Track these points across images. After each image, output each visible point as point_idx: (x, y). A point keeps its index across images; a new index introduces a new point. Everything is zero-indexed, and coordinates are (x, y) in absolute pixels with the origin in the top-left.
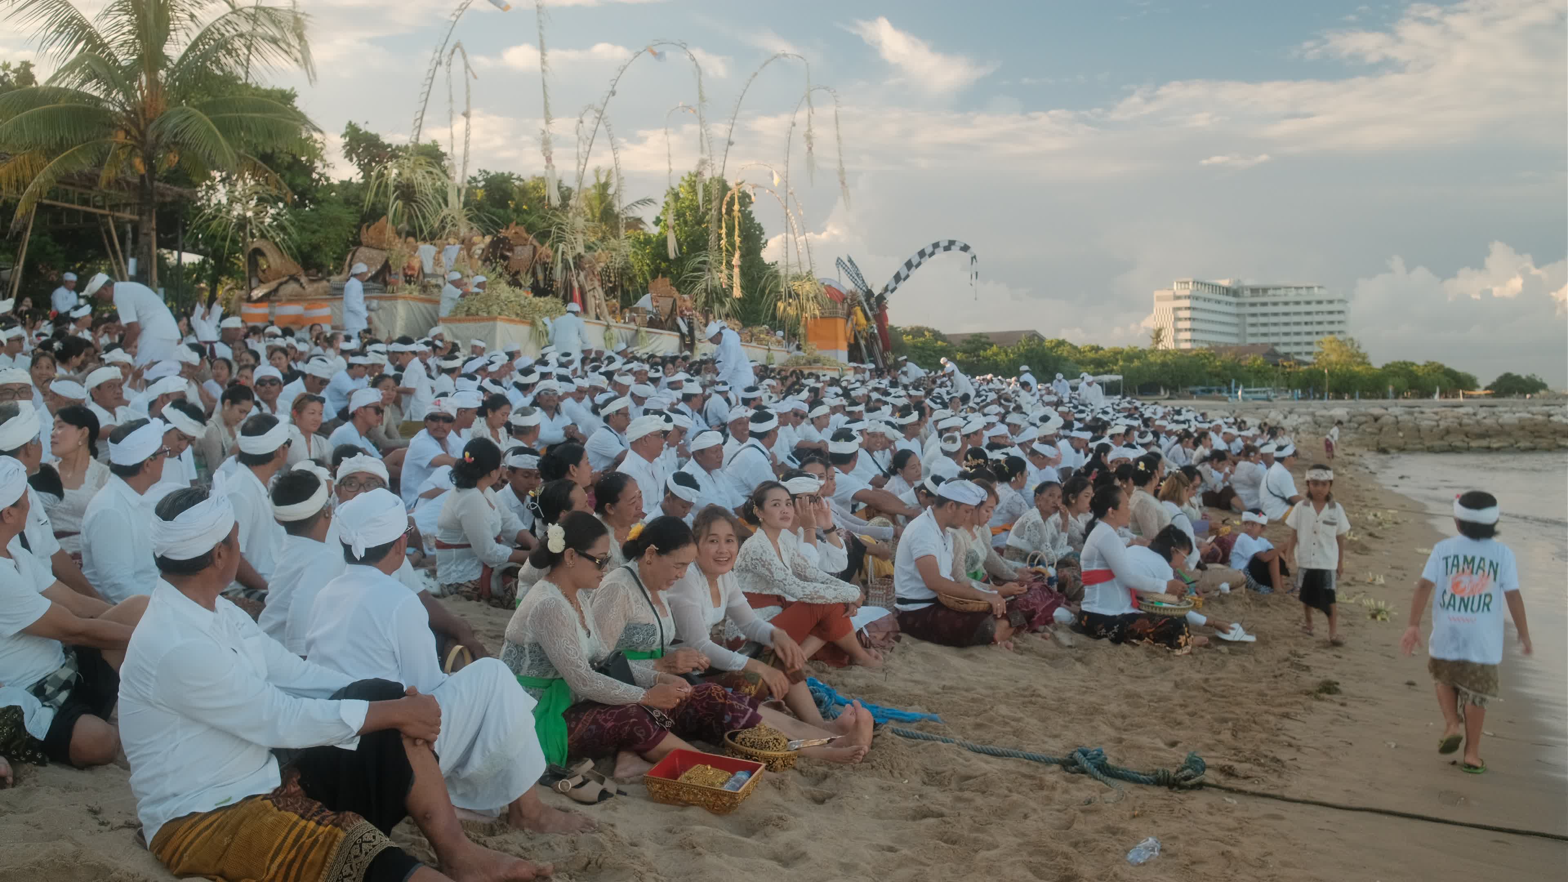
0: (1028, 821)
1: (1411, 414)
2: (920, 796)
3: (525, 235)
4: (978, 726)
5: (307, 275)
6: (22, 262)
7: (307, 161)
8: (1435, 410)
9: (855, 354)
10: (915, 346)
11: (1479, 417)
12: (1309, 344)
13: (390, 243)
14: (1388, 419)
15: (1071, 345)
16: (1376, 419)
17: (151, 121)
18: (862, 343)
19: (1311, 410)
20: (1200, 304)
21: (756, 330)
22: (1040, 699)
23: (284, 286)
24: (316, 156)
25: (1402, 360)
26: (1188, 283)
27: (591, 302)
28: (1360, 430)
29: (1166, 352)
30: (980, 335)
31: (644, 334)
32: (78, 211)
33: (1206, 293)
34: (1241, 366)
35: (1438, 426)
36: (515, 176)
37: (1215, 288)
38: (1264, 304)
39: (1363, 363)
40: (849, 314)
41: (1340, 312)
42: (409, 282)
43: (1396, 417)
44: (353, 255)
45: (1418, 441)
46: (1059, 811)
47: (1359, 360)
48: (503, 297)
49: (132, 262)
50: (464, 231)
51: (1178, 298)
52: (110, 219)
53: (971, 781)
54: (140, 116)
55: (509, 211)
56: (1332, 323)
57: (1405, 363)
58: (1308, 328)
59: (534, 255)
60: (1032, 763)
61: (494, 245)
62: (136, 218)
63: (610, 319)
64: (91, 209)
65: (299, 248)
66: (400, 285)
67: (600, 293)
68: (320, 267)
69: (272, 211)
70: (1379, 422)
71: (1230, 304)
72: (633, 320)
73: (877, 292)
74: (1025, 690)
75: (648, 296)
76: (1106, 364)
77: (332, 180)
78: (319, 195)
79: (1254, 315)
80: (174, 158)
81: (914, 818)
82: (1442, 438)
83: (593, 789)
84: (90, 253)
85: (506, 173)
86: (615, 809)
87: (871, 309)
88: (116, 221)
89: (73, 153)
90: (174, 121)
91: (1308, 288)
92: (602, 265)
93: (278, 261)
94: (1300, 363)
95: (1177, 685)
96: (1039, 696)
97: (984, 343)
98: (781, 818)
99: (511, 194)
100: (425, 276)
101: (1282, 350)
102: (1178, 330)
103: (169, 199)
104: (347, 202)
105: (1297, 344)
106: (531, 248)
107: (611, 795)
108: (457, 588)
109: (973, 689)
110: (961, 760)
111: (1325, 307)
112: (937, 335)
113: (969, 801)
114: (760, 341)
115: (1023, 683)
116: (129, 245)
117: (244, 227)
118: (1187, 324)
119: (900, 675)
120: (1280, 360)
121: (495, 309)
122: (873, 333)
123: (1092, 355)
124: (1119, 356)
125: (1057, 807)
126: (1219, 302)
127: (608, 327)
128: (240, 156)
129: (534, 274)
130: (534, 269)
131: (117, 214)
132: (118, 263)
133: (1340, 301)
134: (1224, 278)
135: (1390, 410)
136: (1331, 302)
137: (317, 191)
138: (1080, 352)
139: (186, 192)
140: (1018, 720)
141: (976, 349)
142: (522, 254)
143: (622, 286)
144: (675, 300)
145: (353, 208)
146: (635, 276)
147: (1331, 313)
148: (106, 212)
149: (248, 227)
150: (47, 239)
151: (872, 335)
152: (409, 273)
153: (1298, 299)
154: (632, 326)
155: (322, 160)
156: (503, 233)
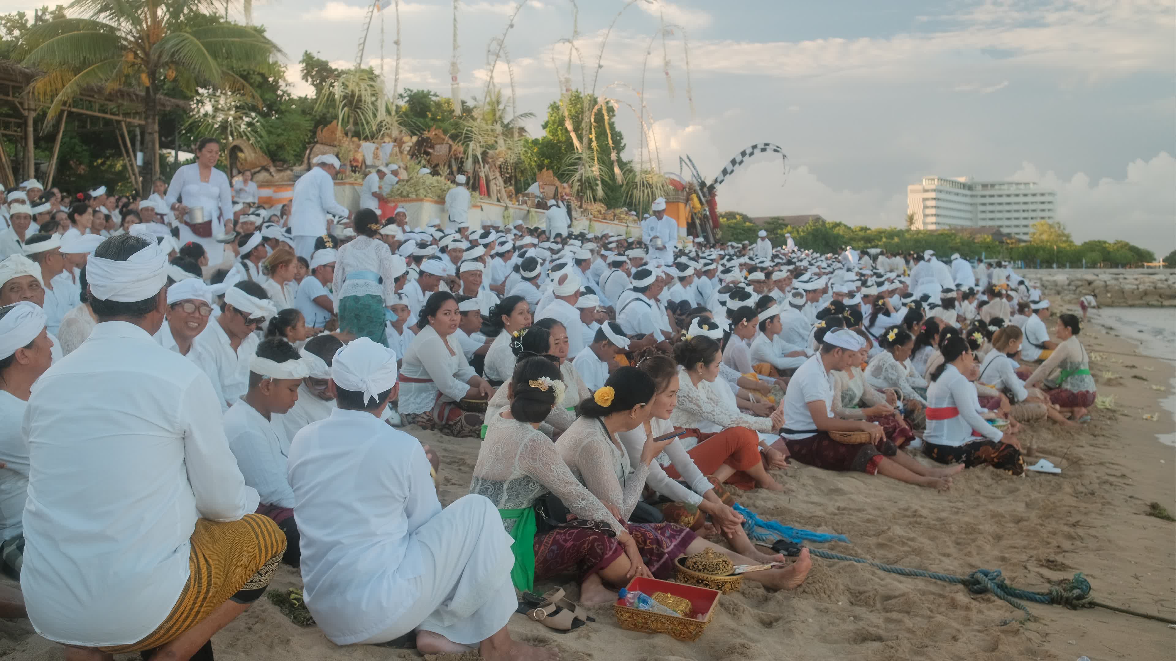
0: (959, 644)
1: (1117, 279)
2: (855, 617)
3: (443, 136)
4: (880, 546)
5: (275, 166)
6: (56, 157)
7: (273, 81)
8: (1136, 276)
9: (691, 230)
10: (729, 226)
11: (1170, 282)
12: (1026, 226)
13: (340, 141)
14: (1099, 283)
15: (845, 226)
16: (1090, 283)
17: (154, 44)
18: (698, 222)
19: (1039, 276)
20: (942, 196)
21: (618, 211)
22: (923, 520)
23: (257, 175)
24: (280, 77)
25: (1096, 240)
26: (934, 180)
27: (493, 188)
28: (1078, 292)
29: (918, 232)
30: (778, 219)
31: (533, 213)
32: (98, 118)
33: (948, 187)
34: (974, 243)
35: (1138, 289)
36: (432, 93)
37: (954, 183)
38: (992, 196)
39: (1067, 241)
40: (688, 200)
41: (1049, 202)
42: (354, 171)
43: (1105, 282)
44: (311, 150)
45: (1123, 300)
46: (979, 631)
47: (1064, 239)
48: (428, 183)
49: (140, 155)
50: (395, 133)
51: (926, 191)
52: (123, 124)
53: (893, 601)
54: (146, 41)
55: (428, 120)
56: (1043, 210)
57: (1099, 242)
58: (1025, 215)
59: (450, 151)
60: (939, 582)
61: (419, 143)
62: (143, 122)
63: (508, 201)
64: (108, 116)
65: (268, 147)
66: (348, 173)
67: (500, 181)
68: (284, 161)
69: (247, 119)
70: (1093, 285)
71: (966, 196)
72: (525, 202)
73: (708, 183)
74: (906, 510)
75: (536, 185)
76: (873, 240)
77: (292, 96)
78: (283, 107)
79: (984, 204)
80: (172, 74)
81: (855, 641)
82: (1141, 298)
83: (565, 618)
84: (109, 152)
85: (426, 91)
86: (588, 638)
87: (704, 196)
88: (129, 125)
89: (93, 70)
90: (171, 43)
91: (1025, 184)
92: (502, 160)
93: (253, 155)
94: (1020, 241)
95: (1027, 505)
96: (921, 516)
97: (781, 224)
98: (743, 646)
99: (429, 107)
100: (366, 167)
101: (1005, 231)
102: (926, 216)
103: (168, 109)
104: (304, 113)
105: (1017, 226)
106: (448, 146)
107: (583, 623)
108: (414, 418)
109: (864, 510)
110: (877, 580)
111: (1039, 199)
112: (745, 218)
113: (899, 622)
114: (620, 220)
115: (902, 504)
116: (138, 144)
117: (226, 128)
118: (933, 211)
119: (800, 497)
120: (1004, 239)
121: (422, 192)
122: (705, 214)
123: (862, 234)
124: (883, 235)
125: (976, 627)
126: (957, 194)
127: (506, 208)
128: (223, 72)
129: (450, 167)
130: (450, 162)
131: (128, 120)
132: (130, 160)
133: (1050, 194)
134: (961, 176)
135: (1100, 276)
136: (1042, 195)
137: (281, 103)
138: (853, 231)
139: (181, 103)
140: (913, 540)
141: (775, 229)
142: (441, 151)
143: (516, 177)
144: (557, 188)
145: (308, 117)
146: (525, 169)
147: (1043, 203)
148: (120, 118)
149: (229, 129)
150: (76, 140)
151: (705, 216)
152: (355, 164)
153: (1017, 192)
154: (525, 207)
155: (285, 80)
156: (426, 134)
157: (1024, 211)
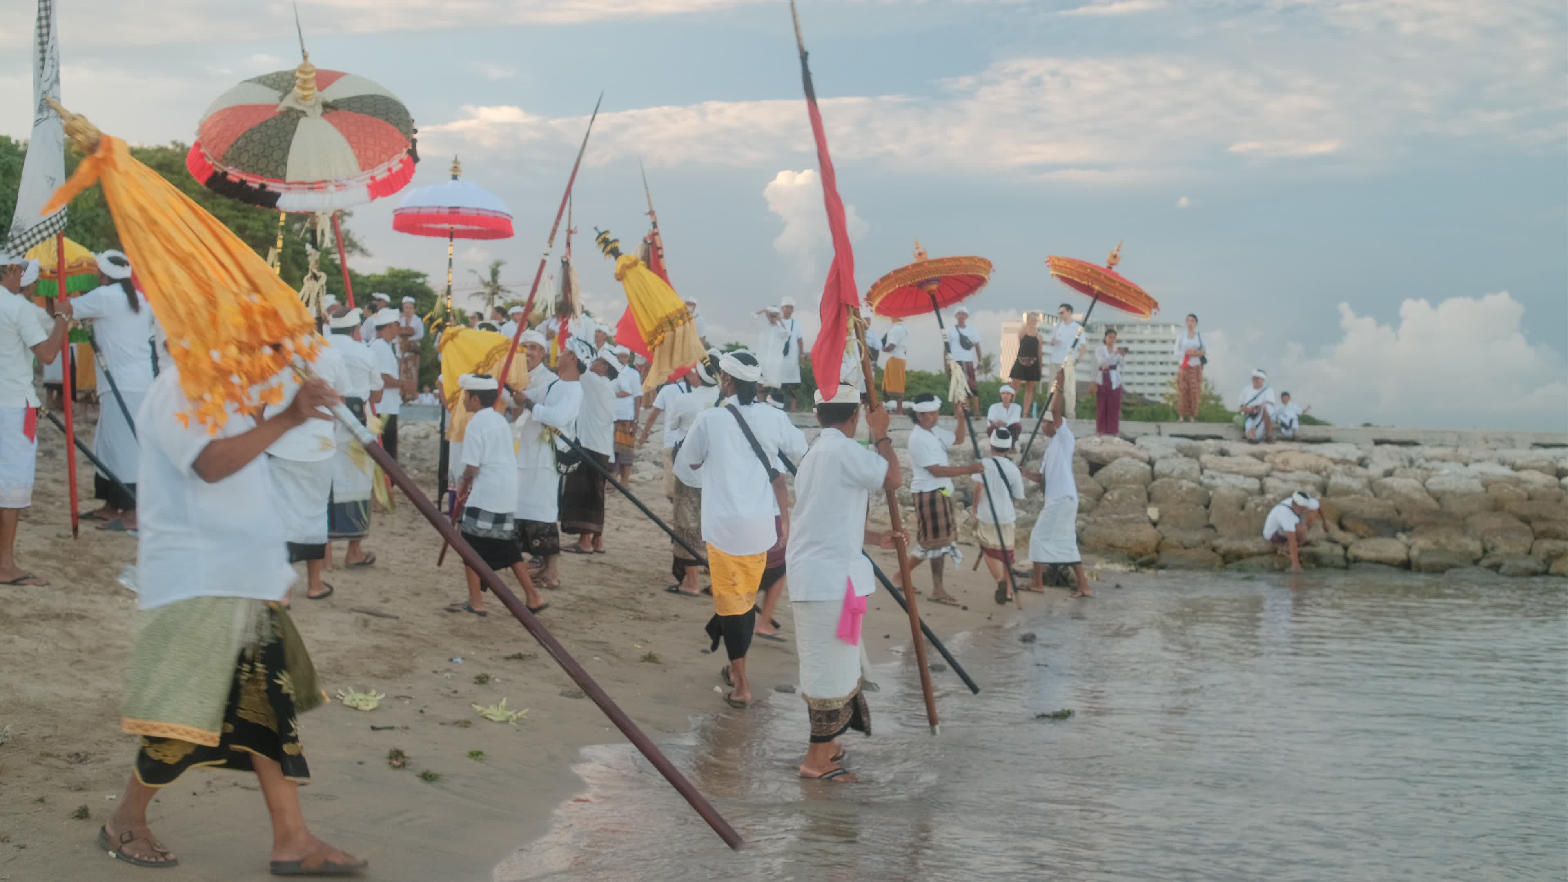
101: (1136, 390)
157: (1161, 363)
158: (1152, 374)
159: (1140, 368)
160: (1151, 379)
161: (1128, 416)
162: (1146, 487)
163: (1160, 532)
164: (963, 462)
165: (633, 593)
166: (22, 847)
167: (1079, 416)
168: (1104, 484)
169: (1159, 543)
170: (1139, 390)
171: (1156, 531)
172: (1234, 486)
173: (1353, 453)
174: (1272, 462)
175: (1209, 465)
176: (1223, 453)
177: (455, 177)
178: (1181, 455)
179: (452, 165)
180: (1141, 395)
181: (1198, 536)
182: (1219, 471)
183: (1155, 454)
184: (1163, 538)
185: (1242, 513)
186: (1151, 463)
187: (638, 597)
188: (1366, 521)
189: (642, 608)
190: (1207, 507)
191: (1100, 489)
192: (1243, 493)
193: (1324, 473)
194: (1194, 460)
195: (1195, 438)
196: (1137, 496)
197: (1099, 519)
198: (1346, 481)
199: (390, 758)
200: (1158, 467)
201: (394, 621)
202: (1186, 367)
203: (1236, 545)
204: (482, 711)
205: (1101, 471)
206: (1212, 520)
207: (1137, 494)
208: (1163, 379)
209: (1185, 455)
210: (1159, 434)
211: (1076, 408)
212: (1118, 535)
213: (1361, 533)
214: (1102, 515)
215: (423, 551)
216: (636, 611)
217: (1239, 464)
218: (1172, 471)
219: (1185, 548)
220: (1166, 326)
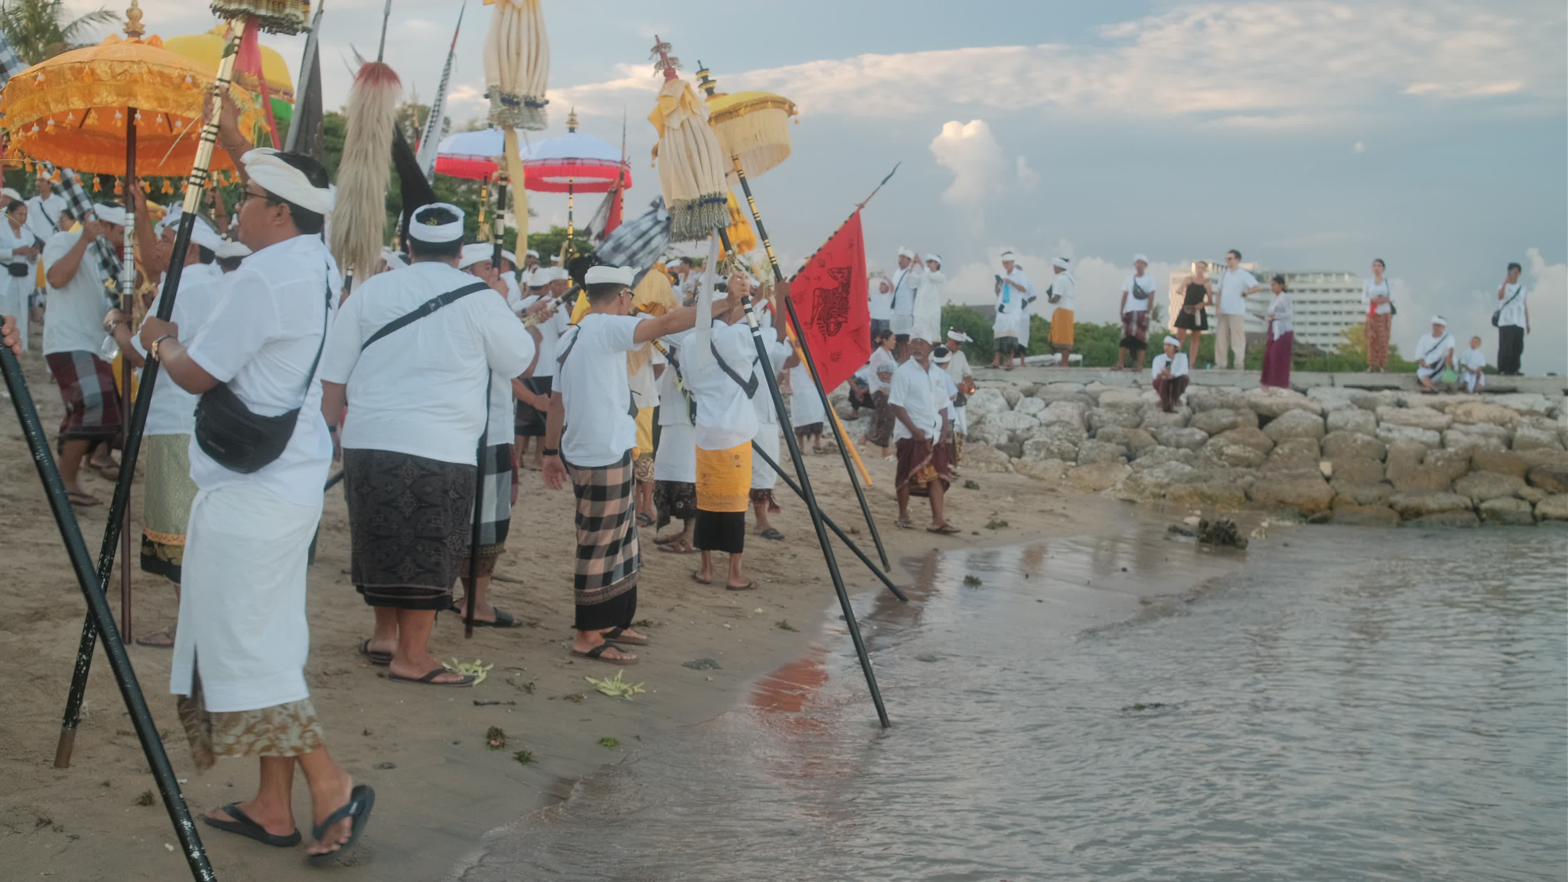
105: (1324, 335)
153: (1326, 286)
157: (1335, 313)
158: (1325, 324)
159: (1312, 318)
160: (1324, 329)
161: (1300, 367)
162: (1319, 440)
163: (1333, 487)
164: (1126, 415)
165: (774, 554)
166: (74, 838)
167: (1248, 367)
168: (1274, 438)
169: (1332, 500)
170: (1312, 340)
171: (1328, 487)
172: (1412, 439)
173: (1541, 404)
174: (1454, 414)
175: (1385, 417)
176: (1400, 404)
177: (572, 130)
178: (1355, 407)
179: (567, 118)
180: (1313, 345)
181: (1374, 492)
182: (1396, 423)
183: (1328, 405)
184: (1337, 494)
185: (1421, 468)
186: (1324, 415)
187: (778, 558)
188: (1555, 476)
189: (781, 571)
190: (1384, 461)
191: (1269, 443)
192: (1423, 447)
193: (1510, 425)
194: (1369, 412)
195: (1370, 389)
196: (1309, 450)
197: (1269, 474)
198: (1534, 433)
199: (489, 737)
200: (1331, 419)
201: (518, 586)
202: (1373, 315)
203: (1414, 501)
204: (596, 684)
205: (1271, 424)
206: (1389, 476)
207: (1309, 447)
208: (1337, 329)
209: (1360, 407)
210: (1333, 385)
211: (1245, 360)
212: (1289, 491)
213: (1550, 489)
214: (1272, 470)
215: (559, 511)
216: (774, 574)
217: (1417, 416)
218: (1346, 424)
219: (1360, 504)
220: (1340, 274)
